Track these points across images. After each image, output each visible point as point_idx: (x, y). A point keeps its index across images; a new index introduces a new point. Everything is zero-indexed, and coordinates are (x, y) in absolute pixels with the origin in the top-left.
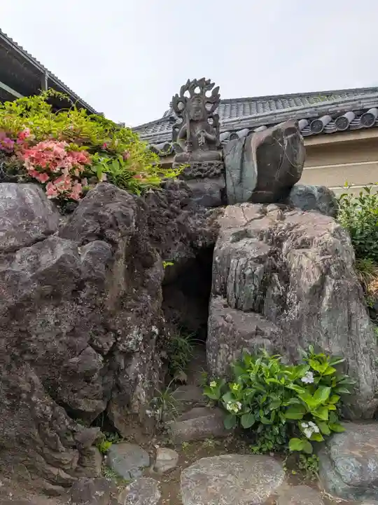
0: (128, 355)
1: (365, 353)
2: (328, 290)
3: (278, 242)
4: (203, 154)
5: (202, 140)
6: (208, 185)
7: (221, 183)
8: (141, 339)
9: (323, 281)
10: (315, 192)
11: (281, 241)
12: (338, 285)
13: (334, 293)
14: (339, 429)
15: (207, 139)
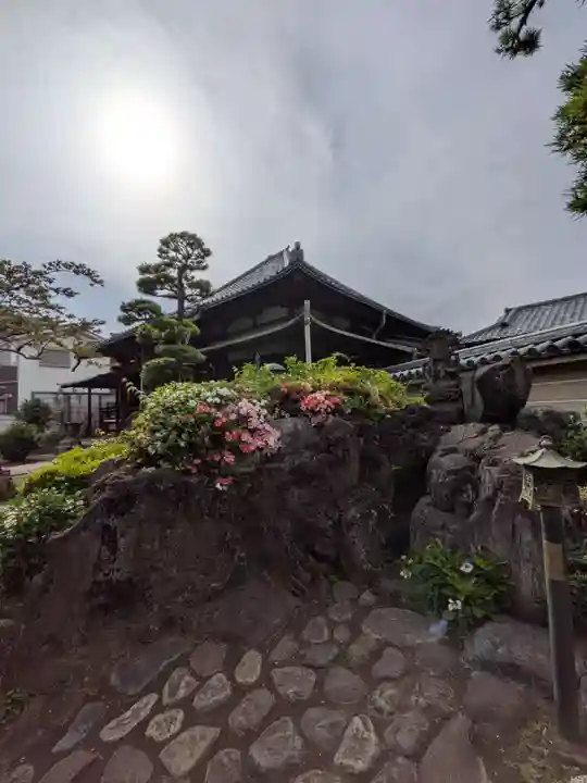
0: (350, 525)
1: (528, 561)
2: (498, 502)
3: (478, 459)
4: (444, 384)
5: (442, 374)
6: (448, 408)
7: (459, 405)
8: (358, 516)
9: (495, 495)
10: (540, 414)
11: (480, 459)
12: (506, 500)
13: (500, 505)
14: (494, 617)
15: (446, 372)
